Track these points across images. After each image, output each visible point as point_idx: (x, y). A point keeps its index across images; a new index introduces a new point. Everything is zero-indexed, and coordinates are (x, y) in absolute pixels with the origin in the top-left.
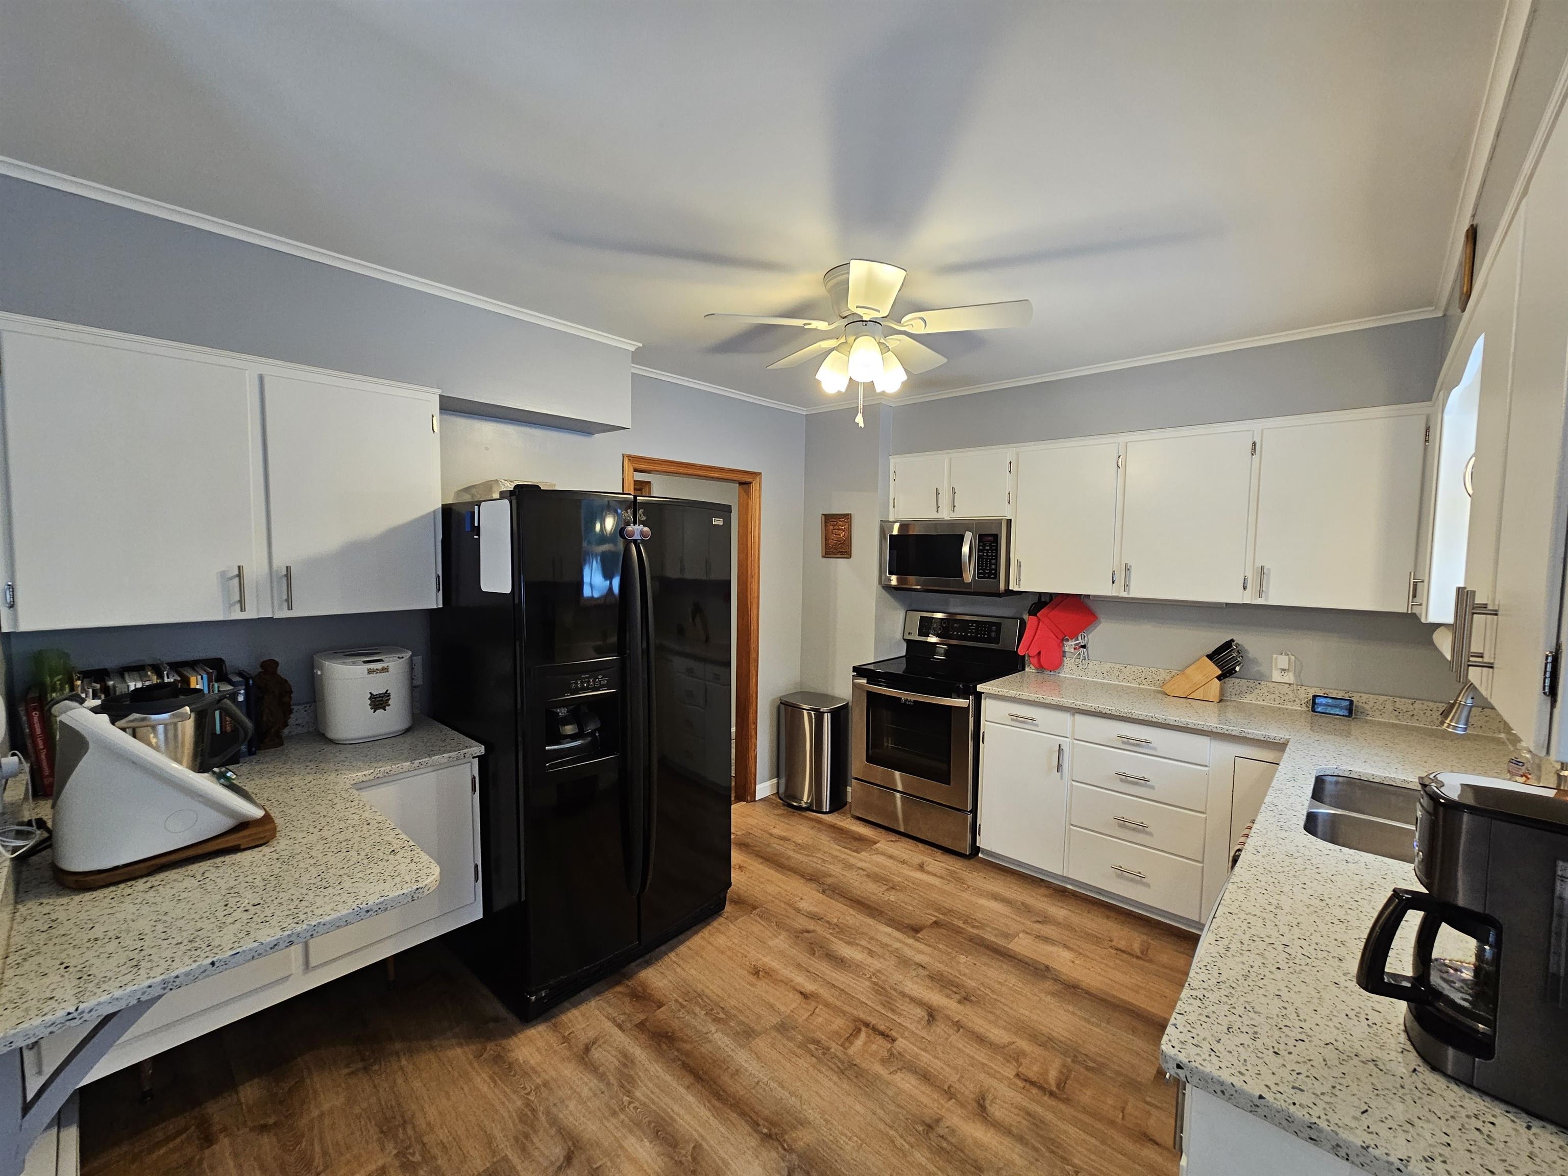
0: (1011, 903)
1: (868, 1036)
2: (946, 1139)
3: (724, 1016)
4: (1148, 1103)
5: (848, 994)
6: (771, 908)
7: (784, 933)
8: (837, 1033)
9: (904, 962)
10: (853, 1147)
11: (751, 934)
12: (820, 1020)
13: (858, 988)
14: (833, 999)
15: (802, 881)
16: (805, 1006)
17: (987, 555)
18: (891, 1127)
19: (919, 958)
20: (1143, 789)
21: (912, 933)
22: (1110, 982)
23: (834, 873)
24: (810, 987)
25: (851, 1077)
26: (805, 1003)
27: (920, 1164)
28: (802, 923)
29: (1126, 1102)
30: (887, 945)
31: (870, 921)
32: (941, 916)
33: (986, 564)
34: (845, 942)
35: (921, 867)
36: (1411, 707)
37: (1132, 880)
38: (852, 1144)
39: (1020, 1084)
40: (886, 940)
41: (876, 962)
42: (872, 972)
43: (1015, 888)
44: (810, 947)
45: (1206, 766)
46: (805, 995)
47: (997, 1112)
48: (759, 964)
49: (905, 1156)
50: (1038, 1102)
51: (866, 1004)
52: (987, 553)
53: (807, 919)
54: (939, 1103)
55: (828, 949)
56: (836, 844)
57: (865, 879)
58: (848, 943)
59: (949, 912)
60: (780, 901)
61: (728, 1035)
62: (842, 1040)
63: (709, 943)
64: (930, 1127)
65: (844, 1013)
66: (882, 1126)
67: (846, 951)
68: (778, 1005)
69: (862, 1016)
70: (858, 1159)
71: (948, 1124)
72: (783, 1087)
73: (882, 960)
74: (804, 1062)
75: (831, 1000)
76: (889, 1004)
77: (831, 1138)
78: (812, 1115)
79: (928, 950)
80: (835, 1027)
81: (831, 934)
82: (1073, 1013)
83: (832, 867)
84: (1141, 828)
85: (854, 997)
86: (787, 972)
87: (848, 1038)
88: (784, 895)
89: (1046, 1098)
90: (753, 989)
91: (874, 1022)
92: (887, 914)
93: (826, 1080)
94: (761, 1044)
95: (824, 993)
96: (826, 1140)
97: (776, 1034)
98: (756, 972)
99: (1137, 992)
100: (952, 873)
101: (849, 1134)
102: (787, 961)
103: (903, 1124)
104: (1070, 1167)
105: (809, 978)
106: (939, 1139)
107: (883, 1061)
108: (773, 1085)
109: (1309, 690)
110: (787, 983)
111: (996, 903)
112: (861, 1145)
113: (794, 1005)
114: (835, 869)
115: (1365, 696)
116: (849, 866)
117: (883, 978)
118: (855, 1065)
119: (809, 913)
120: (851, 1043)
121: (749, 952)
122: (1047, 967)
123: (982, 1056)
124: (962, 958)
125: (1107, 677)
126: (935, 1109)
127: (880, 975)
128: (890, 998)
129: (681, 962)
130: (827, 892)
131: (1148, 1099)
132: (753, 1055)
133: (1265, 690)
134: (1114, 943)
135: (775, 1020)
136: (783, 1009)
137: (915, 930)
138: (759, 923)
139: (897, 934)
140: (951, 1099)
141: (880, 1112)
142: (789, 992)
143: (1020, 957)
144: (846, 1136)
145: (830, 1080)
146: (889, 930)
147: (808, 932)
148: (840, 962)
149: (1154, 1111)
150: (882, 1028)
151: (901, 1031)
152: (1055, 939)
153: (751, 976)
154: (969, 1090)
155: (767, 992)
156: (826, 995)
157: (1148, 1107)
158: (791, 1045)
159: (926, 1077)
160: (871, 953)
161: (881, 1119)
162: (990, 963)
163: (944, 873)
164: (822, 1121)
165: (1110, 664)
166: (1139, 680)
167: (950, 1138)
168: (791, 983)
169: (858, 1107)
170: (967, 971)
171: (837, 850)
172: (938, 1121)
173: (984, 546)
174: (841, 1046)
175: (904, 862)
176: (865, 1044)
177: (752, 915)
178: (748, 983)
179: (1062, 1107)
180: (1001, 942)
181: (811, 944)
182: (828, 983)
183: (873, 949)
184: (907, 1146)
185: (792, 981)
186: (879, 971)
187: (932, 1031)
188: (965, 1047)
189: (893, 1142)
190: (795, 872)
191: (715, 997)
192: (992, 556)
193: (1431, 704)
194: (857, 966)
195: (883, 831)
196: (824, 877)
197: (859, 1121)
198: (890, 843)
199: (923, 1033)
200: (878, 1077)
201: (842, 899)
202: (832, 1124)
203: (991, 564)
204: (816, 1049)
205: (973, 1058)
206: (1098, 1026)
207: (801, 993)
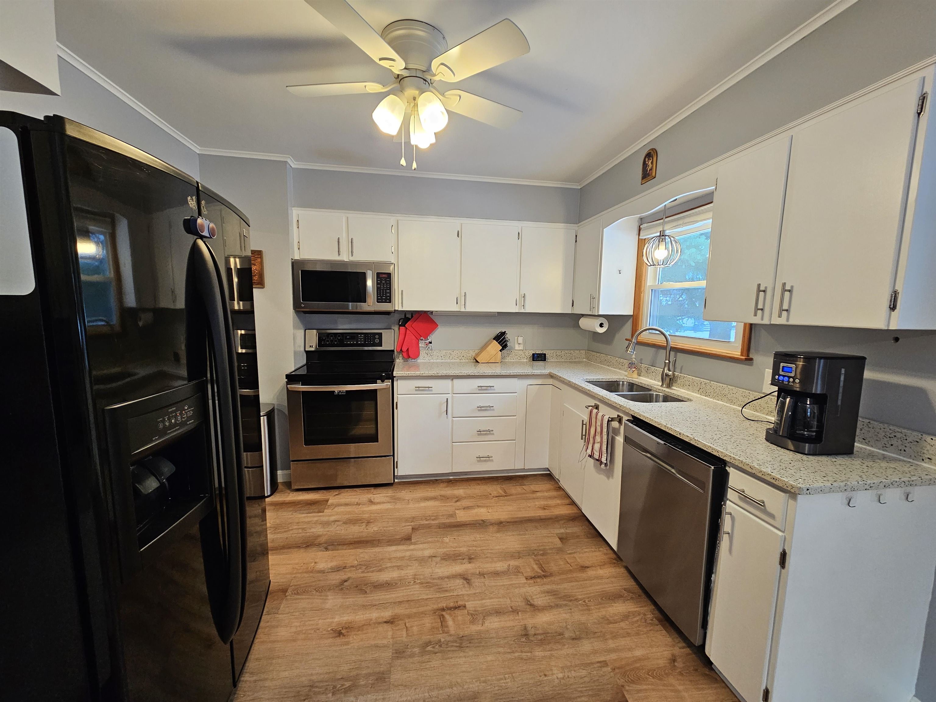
0: (436, 498)
1: (451, 615)
2: (538, 634)
3: (350, 683)
4: (570, 554)
5: (413, 600)
6: (299, 583)
7: (328, 593)
8: (433, 628)
9: (422, 561)
10: (511, 681)
11: (304, 611)
12: (415, 629)
13: (415, 592)
14: (408, 610)
15: (302, 550)
16: (397, 628)
17: (383, 287)
18: (513, 652)
19: (427, 553)
20: (489, 412)
21: (408, 542)
22: (508, 512)
23: (321, 533)
24: (387, 614)
25: (468, 645)
26: (396, 626)
27: (543, 656)
28: (336, 578)
29: (565, 559)
30: (403, 557)
31: (377, 549)
32: (412, 524)
33: (383, 293)
34: (377, 571)
35: (371, 502)
36: (561, 353)
37: (485, 461)
38: (509, 680)
39: (531, 581)
40: (399, 555)
41: (408, 571)
42: (412, 578)
43: (430, 490)
44: (358, 590)
45: (516, 393)
46: (390, 622)
47: (539, 601)
48: (334, 626)
49: (534, 659)
50: (544, 584)
51: (429, 598)
52: (383, 285)
53: (335, 573)
54: (516, 620)
55: (371, 583)
56: (300, 513)
57: (345, 526)
58: (380, 571)
59: (413, 519)
60: (301, 573)
61: (368, 693)
62: (440, 629)
63: (274, 642)
64: (526, 635)
65: (424, 613)
66: (509, 656)
67: (385, 577)
68: (379, 642)
69: (435, 607)
70: (519, 685)
71: (530, 626)
72: (442, 688)
73: (409, 568)
74: (436, 662)
75: (408, 612)
76: (441, 590)
77: (496, 688)
78: (475, 687)
79: (425, 546)
80: (428, 625)
81: (363, 572)
82: (513, 535)
83: (313, 530)
84: (489, 432)
85: (418, 600)
86: (360, 617)
87: (442, 625)
88: (299, 568)
89: (545, 580)
90: (349, 647)
91: (445, 605)
92: (383, 540)
93: (458, 660)
94: (397, 676)
95: (399, 610)
96: (497, 692)
97: (399, 661)
98: (339, 634)
99: (520, 511)
100: (392, 497)
101: (502, 677)
102: (352, 609)
103: (516, 645)
104: (581, 602)
105: (380, 609)
106: (535, 637)
107: (473, 622)
108: (434, 693)
109: (530, 352)
110: (368, 624)
111: (429, 502)
112: (512, 675)
113: (390, 633)
114: (318, 530)
115: (547, 351)
116: (327, 524)
117: (422, 577)
118: (463, 637)
119: (332, 568)
120: (447, 627)
121: (317, 624)
122: (482, 521)
123: (505, 581)
124: (446, 540)
125: (444, 359)
126: (518, 624)
127: (418, 577)
128: (437, 585)
129: (262, 676)
130: (329, 547)
131: (568, 552)
132: (400, 687)
133: (514, 354)
134: (493, 495)
135: (388, 654)
136: (385, 642)
137: (407, 539)
138: (303, 599)
139: (401, 547)
140: (518, 613)
141: (501, 650)
142: (377, 627)
143: (468, 523)
144: (501, 679)
145: (460, 657)
146: (393, 548)
147: (346, 581)
148: (387, 586)
149: (575, 555)
150: (452, 605)
151: (462, 598)
152: (471, 505)
153: (338, 638)
154: (519, 603)
155: (362, 640)
156: (402, 611)
157: (572, 555)
158: (416, 659)
159: (498, 612)
160: (399, 567)
161: (505, 653)
162: (460, 534)
163: (388, 499)
164: (483, 684)
165: (445, 351)
166: (460, 358)
167: (538, 632)
168: (372, 621)
169: (489, 658)
170: (455, 544)
171: (304, 517)
172: (525, 628)
173: (381, 281)
174: (443, 633)
175: (358, 504)
176: (454, 620)
177: (289, 597)
178: (341, 645)
179: (553, 578)
180: (452, 520)
181: (357, 587)
182: (395, 603)
183: (398, 564)
184: (529, 654)
185: (371, 620)
186: (415, 575)
187: (475, 587)
188: (496, 583)
189: (522, 659)
190: (290, 548)
191: (326, 676)
192: (387, 287)
193: (566, 351)
194: (400, 580)
195: (325, 491)
196: (315, 539)
197: (498, 665)
198: (337, 496)
199: (472, 591)
200: (479, 633)
201: (345, 547)
202: (489, 680)
203: (386, 293)
204: (433, 647)
205: (504, 585)
206: (525, 534)
207: (385, 622)
